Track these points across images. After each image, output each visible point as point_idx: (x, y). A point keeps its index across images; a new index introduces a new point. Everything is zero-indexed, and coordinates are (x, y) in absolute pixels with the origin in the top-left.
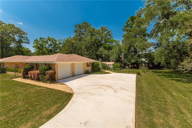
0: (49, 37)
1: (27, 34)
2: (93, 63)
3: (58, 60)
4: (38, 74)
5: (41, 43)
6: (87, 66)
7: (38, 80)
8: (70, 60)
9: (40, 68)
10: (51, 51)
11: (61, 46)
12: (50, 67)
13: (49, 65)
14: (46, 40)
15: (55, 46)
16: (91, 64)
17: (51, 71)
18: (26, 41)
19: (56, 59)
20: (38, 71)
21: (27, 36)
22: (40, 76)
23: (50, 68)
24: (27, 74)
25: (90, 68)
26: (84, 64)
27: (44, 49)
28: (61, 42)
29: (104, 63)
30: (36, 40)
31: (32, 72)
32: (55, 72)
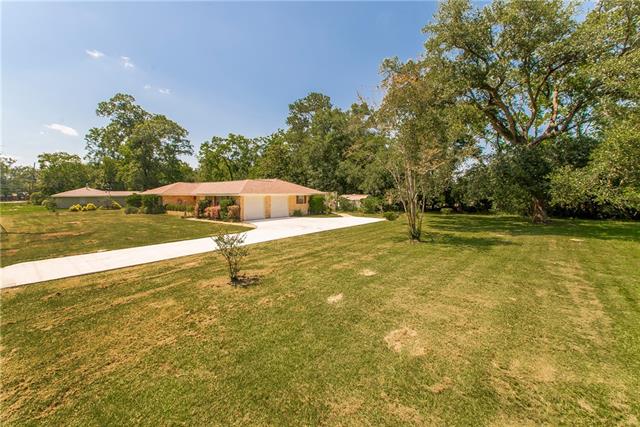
0: (232, 136)
1: (187, 133)
2: (311, 197)
3: (245, 190)
4: (219, 211)
5: (214, 150)
6: (298, 203)
7: (219, 219)
8: (263, 191)
9: (221, 202)
10: (236, 168)
11: (259, 154)
12: (233, 200)
13: (232, 198)
14: (225, 143)
15: (244, 156)
16: (308, 199)
17: (235, 206)
18: (187, 149)
19: (241, 188)
20: (219, 207)
21: (188, 138)
22: (221, 213)
23: (234, 203)
24: (203, 211)
25: (304, 207)
26: (290, 198)
27: (222, 166)
28: (259, 144)
29: (344, 196)
30: (206, 144)
31: (211, 208)
32: (240, 209)
